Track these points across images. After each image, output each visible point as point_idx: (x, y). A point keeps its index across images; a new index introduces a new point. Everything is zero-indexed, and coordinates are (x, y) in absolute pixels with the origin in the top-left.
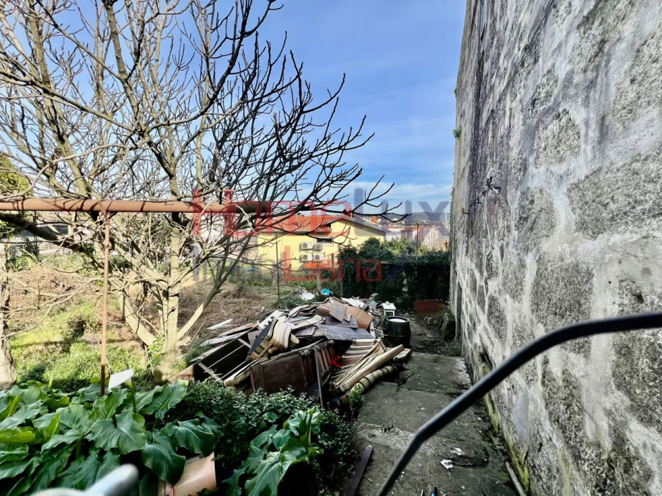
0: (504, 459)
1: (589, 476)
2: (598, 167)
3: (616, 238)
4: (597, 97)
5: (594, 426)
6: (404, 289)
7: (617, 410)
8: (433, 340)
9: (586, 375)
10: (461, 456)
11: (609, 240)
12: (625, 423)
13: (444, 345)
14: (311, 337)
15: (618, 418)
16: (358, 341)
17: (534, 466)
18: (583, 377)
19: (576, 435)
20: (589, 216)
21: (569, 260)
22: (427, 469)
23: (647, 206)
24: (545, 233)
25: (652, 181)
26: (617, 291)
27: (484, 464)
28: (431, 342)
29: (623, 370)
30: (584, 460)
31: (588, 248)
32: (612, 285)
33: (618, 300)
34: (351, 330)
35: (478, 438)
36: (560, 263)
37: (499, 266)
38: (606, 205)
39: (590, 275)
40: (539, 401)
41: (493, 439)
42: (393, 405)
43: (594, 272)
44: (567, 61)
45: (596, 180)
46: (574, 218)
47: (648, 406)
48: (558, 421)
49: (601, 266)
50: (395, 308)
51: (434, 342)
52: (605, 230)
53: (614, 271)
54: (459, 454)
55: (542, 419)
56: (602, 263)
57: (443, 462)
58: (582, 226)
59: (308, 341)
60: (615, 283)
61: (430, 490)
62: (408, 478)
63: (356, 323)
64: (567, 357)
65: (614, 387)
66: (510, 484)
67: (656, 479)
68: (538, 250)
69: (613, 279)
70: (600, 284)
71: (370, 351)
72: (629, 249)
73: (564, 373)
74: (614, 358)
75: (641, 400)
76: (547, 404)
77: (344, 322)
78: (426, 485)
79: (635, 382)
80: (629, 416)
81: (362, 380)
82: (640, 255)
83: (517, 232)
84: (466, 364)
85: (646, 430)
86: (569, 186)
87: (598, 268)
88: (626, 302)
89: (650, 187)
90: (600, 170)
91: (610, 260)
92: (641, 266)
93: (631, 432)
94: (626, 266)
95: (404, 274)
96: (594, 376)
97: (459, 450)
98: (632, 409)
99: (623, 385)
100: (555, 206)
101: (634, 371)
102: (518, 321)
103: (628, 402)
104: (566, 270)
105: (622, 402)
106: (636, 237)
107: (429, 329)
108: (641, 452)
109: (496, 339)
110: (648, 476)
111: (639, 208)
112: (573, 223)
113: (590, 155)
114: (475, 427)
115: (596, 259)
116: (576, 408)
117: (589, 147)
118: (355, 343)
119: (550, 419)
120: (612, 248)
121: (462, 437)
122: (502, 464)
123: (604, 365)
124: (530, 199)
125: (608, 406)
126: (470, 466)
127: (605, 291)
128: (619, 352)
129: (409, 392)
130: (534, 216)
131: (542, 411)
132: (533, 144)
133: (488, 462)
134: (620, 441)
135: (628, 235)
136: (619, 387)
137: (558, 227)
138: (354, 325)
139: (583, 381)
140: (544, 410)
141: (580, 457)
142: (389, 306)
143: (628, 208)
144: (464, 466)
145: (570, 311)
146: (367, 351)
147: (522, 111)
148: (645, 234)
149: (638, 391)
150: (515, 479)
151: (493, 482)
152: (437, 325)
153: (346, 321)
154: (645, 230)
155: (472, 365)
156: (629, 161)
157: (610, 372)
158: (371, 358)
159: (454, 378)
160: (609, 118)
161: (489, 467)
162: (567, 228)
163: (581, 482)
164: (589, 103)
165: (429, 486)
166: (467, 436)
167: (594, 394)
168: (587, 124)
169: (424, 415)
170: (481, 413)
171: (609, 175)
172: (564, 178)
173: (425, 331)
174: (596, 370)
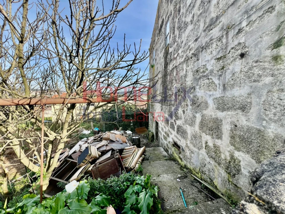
0: (190, 173)
1: (223, 167)
2: (223, 96)
3: (229, 113)
4: (222, 79)
5: (224, 155)
6: (131, 124)
7: (231, 150)
8: (147, 142)
9: (222, 144)
10: (180, 177)
11: (227, 113)
12: (234, 153)
13: (151, 144)
14: (105, 150)
15: (232, 152)
16: (126, 148)
17: (203, 171)
18: (220, 145)
19: (218, 159)
20: (221, 106)
21: (214, 117)
22: (175, 183)
23: (237, 107)
24: (205, 109)
25: (238, 102)
26: (230, 124)
27: (187, 177)
28: (147, 144)
29: (232, 141)
30: (222, 164)
31: (220, 115)
32: (228, 123)
33: (230, 126)
34: (121, 144)
35: (180, 170)
36: (210, 117)
37: (182, 116)
38: (226, 105)
39: (221, 121)
40: (204, 154)
41: (184, 169)
42: (152, 168)
43: (223, 120)
44: (211, 66)
45: (223, 99)
46: (215, 106)
47: (239, 148)
48: (212, 157)
49: (225, 119)
50: (132, 133)
51: (148, 143)
52: (226, 110)
53: (229, 120)
54: (180, 176)
55: (206, 158)
56: (225, 118)
57: (178, 180)
58: (218, 109)
59: (104, 153)
60: (229, 123)
61: (179, 189)
62: (172, 188)
63: (121, 141)
64: (215, 141)
65: (230, 145)
66: (195, 179)
67: (242, 162)
68: (202, 113)
69: (229, 122)
70: (225, 123)
71: (133, 151)
72: (233, 116)
73: (214, 145)
74: (230, 139)
75: (238, 147)
76: (207, 154)
77: (116, 142)
78: (177, 188)
79: (235, 143)
80: (234, 151)
81: (138, 162)
82: (236, 117)
83: (191, 107)
84: (164, 149)
85: (239, 153)
86: (213, 98)
87: (224, 119)
88: (232, 127)
89: (238, 103)
90: (224, 96)
91: (228, 118)
92: (236, 119)
93: (235, 154)
94: (232, 119)
95: (131, 118)
96: (224, 144)
97: (179, 175)
98: (235, 149)
99: (233, 144)
100: (208, 102)
101: (235, 141)
102: (194, 133)
103: (234, 148)
104: (214, 119)
105: (233, 148)
106: (235, 113)
107: (144, 139)
108: (238, 157)
109: (182, 139)
110: (240, 162)
111: (235, 107)
112: (215, 107)
113: (221, 92)
114: (177, 168)
115: (223, 117)
116: (218, 153)
117: (220, 90)
118: (125, 149)
119: (209, 157)
120: (229, 115)
121: (176, 172)
122: (190, 175)
123: (227, 141)
124: (197, 98)
125: (229, 150)
126: (184, 179)
127: (227, 124)
128: (231, 138)
129: (153, 163)
130: (199, 103)
131: (206, 156)
132: (198, 83)
133: (187, 176)
134: (232, 157)
135: (232, 113)
136: (231, 145)
137: (210, 108)
138: (121, 142)
139: (221, 146)
140: (207, 155)
141: (220, 164)
142: (129, 132)
143: (232, 107)
144: (183, 179)
145: (215, 129)
146: (131, 151)
147: (192, 72)
148: (237, 113)
149: (237, 145)
150: (196, 178)
151: (191, 180)
152: (146, 137)
153: (117, 141)
154: (237, 112)
155: (168, 149)
156: (232, 96)
157: (229, 142)
158: (136, 154)
159: (162, 154)
160: (226, 86)
161: (188, 177)
162: (213, 108)
163: (221, 169)
164: (220, 80)
165: (178, 188)
166: (177, 171)
167: (224, 148)
168: (219, 84)
169: (162, 169)
170: (177, 163)
171: (226, 98)
172: (212, 96)
173: (143, 140)
174: (225, 142)
